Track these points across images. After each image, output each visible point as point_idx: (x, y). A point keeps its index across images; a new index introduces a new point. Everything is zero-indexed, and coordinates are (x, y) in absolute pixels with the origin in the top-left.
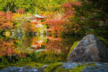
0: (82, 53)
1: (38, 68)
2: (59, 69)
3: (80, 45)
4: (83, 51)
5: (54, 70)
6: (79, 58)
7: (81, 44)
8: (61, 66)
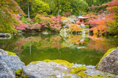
0: (112, 63)
1: (68, 67)
2: (82, 73)
3: (113, 54)
4: (114, 61)
5: (78, 72)
6: (108, 67)
7: (114, 52)
8: (85, 70)
